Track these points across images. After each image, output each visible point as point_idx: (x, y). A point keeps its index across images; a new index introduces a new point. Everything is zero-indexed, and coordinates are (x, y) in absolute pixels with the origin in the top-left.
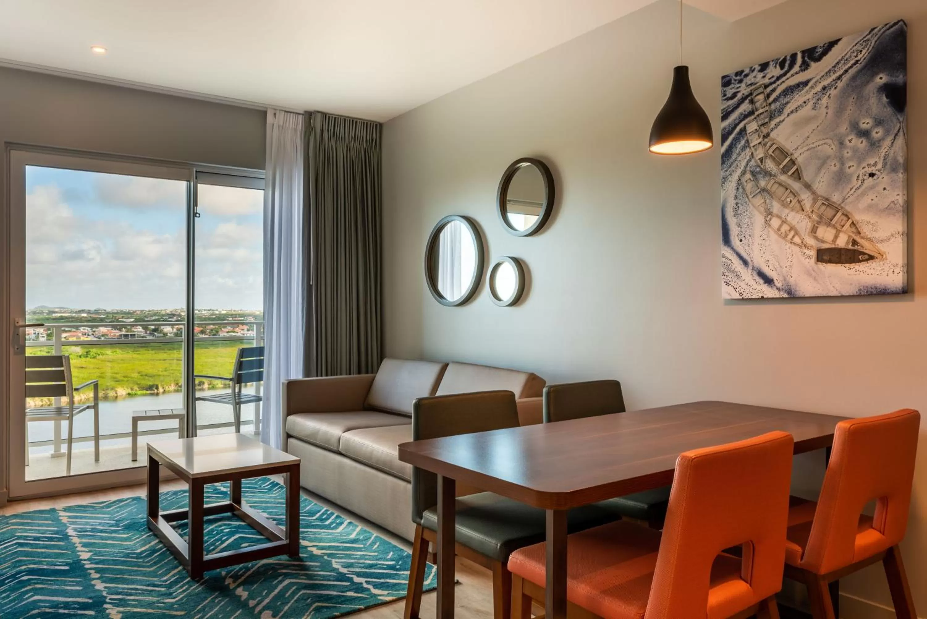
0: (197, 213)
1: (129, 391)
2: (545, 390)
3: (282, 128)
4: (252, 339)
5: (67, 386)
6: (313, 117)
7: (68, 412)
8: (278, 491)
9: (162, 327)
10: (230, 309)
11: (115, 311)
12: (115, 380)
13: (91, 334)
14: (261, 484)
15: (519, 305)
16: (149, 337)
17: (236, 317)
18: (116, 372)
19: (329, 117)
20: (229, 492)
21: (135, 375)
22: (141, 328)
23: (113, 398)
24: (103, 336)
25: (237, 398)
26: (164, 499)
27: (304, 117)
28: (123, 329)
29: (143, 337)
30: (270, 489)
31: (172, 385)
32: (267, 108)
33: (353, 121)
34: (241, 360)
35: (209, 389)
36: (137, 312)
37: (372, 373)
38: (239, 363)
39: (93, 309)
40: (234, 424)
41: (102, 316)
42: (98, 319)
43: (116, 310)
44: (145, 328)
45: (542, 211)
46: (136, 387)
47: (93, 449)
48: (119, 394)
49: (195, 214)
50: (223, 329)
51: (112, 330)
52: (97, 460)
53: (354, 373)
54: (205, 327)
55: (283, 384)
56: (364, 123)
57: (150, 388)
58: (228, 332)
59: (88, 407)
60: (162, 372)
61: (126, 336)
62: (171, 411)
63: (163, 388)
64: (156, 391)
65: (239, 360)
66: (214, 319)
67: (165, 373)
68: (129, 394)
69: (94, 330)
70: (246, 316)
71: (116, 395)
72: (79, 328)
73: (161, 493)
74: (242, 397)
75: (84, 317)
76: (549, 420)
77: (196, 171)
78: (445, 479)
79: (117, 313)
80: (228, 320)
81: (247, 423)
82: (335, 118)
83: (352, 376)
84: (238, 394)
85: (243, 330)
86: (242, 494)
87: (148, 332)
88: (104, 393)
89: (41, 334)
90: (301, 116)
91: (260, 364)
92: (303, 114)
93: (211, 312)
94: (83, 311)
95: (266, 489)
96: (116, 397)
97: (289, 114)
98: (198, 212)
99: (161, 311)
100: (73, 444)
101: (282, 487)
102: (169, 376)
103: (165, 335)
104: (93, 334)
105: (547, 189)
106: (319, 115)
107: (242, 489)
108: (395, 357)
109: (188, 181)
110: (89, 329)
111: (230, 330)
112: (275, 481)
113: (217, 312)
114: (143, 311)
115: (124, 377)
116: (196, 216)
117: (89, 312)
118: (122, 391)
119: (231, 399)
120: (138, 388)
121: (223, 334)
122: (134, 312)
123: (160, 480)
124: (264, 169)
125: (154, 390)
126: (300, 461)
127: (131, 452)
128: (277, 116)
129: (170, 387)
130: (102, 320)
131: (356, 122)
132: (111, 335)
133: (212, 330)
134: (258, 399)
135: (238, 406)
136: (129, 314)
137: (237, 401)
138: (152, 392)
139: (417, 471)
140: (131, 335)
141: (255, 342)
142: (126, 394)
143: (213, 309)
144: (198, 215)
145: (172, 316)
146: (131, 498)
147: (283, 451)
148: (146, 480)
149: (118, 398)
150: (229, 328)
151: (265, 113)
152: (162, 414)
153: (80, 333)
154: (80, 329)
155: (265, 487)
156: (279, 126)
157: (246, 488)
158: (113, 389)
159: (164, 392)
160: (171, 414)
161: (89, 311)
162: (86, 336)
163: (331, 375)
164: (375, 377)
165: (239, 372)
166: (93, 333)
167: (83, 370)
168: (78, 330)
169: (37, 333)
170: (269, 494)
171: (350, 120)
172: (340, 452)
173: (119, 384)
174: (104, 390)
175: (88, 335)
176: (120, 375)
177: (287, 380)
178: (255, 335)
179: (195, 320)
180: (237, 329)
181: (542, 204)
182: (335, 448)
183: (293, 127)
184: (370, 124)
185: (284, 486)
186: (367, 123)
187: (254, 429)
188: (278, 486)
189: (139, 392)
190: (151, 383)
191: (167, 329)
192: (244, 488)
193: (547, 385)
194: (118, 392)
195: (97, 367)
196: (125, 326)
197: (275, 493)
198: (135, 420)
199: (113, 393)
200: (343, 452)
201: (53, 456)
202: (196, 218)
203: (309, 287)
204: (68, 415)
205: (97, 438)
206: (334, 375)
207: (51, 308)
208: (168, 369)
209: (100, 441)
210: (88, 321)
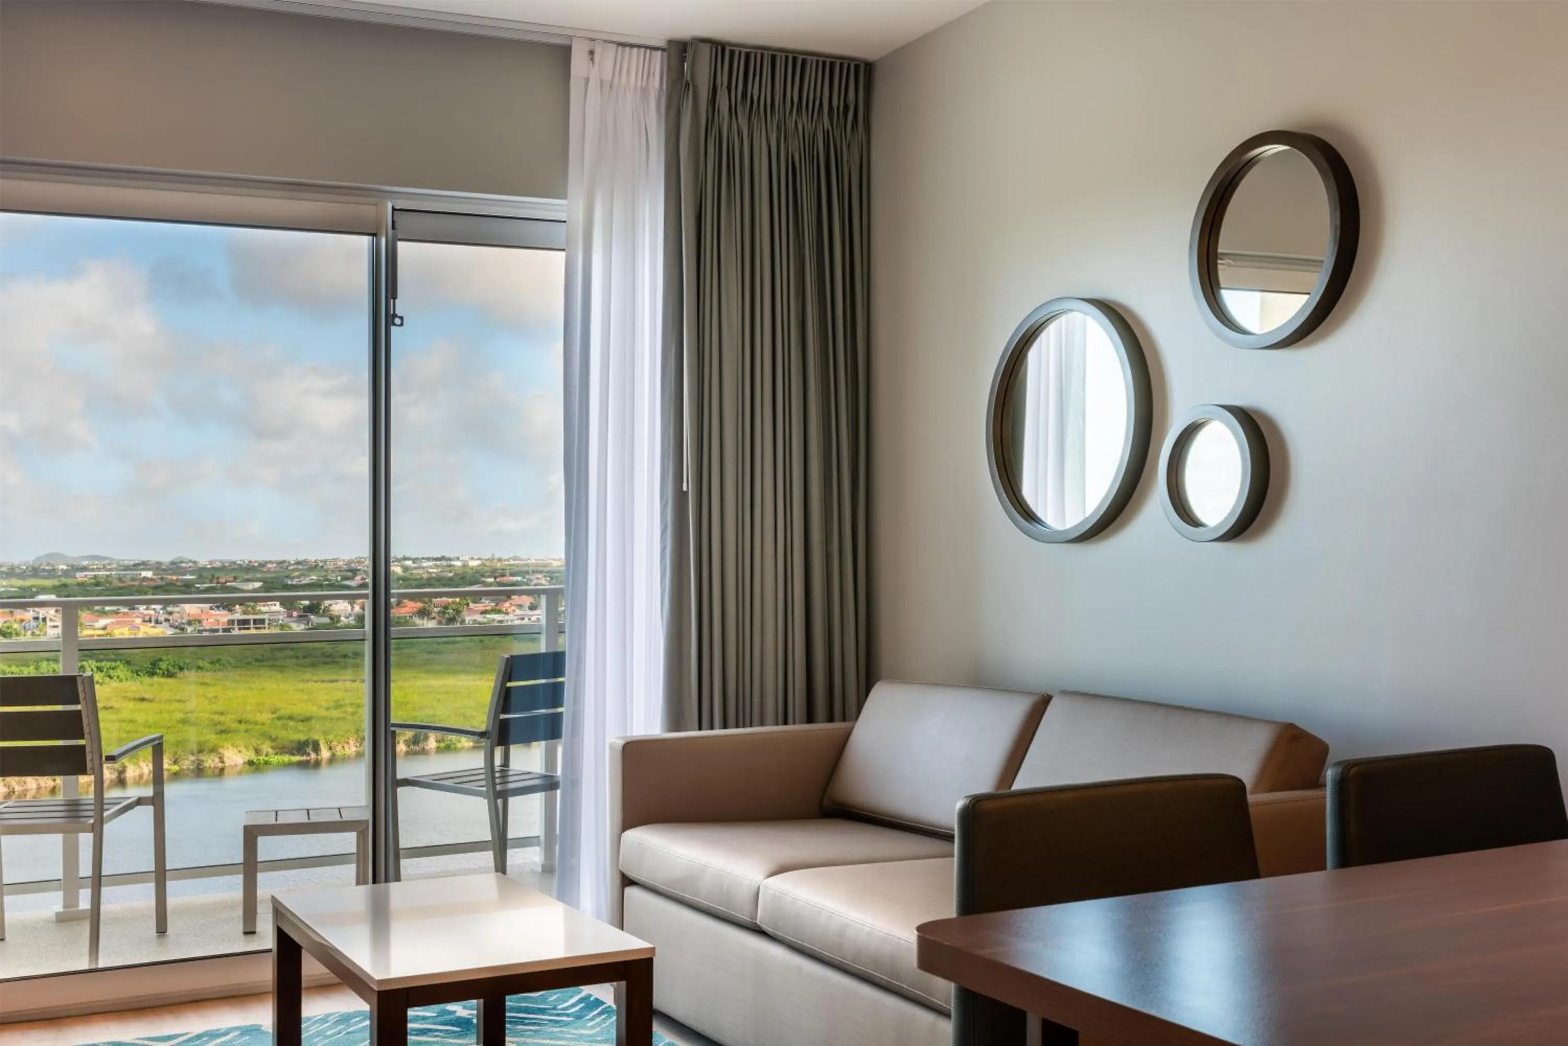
0: (395, 316)
1: (252, 756)
2: (1330, 774)
3: (611, 87)
4: (537, 631)
5: (88, 750)
6: (689, 55)
7: (92, 813)
8: (598, 1020)
9: (327, 603)
10: (489, 556)
11: (218, 564)
12: (219, 728)
13: (161, 619)
14: (556, 1000)
15: (1251, 538)
16: (298, 628)
17: (503, 575)
18: (221, 709)
19: (732, 53)
20: (475, 1021)
21: (265, 717)
22: (278, 603)
23: (213, 772)
24: (190, 623)
25: (498, 781)
26: (318, 1034)
27: (665, 54)
28: (237, 607)
29: (282, 627)
30: (579, 1017)
31: (351, 742)
32: (570, 37)
33: (795, 59)
34: (509, 684)
35: (439, 750)
36: (269, 566)
37: (844, 719)
38: (503, 695)
39: (166, 558)
40: (491, 845)
41: (188, 577)
42: (179, 583)
43: (221, 562)
44: (288, 603)
45: (1319, 280)
46: (266, 747)
47: (151, 902)
48: (228, 763)
49: (391, 318)
50: (472, 605)
51: (211, 609)
52: (162, 930)
53: (797, 720)
54: (431, 601)
55: (612, 747)
56: (824, 63)
57: (300, 748)
58: (484, 612)
59: (140, 802)
60: (328, 709)
61: (244, 623)
62: (337, 810)
63: (331, 749)
64: (313, 756)
65: (503, 683)
66: (449, 582)
67: (335, 713)
68: (251, 763)
69: (170, 609)
70: (527, 573)
71: (220, 765)
72: (136, 606)
73: (309, 1019)
74: (511, 779)
75: (145, 579)
76: (1345, 860)
77: (394, 209)
78: (1048, 1027)
79: (223, 569)
80: (485, 584)
81: (524, 842)
82: (748, 55)
83: (790, 727)
84: (502, 771)
85: (520, 606)
86: (508, 1026)
87: (295, 614)
88: (193, 761)
89: (51, 620)
90: (659, 53)
91: (555, 695)
92: (663, 50)
93: (444, 563)
94: (144, 565)
95: (568, 1015)
96: (222, 770)
97: (627, 49)
98: (399, 312)
99: (325, 561)
100: (104, 890)
101: (606, 1011)
102: (343, 719)
103: (335, 619)
104: (167, 620)
105: (1338, 214)
106: (706, 49)
107: (507, 1014)
108: (901, 677)
109: (374, 235)
110: (158, 607)
111: (489, 608)
112: (591, 996)
113: (458, 564)
114: (283, 562)
115: (240, 722)
116: (394, 324)
117: (157, 567)
118: (235, 756)
119: (484, 783)
120: (272, 748)
121: (472, 617)
122: (263, 565)
123: (304, 985)
124: (563, 196)
125: (309, 755)
126: (652, 950)
127: (240, 912)
128: (597, 58)
129: (346, 746)
130: (188, 587)
131: (804, 62)
132: (210, 620)
133: (446, 608)
134: (549, 784)
135: (500, 801)
136: (249, 570)
137: (498, 788)
138: (304, 758)
139: (967, 997)
140: (255, 621)
141: (543, 638)
142: (245, 763)
143: (447, 556)
144: (397, 321)
145: (350, 574)
146: (236, 1029)
147: (612, 924)
148: (271, 983)
149: (226, 771)
150: (487, 604)
151: (566, 51)
152: (314, 819)
153: (137, 617)
154: (138, 609)
155: (566, 1009)
156: (602, 82)
157: (520, 1010)
158: (214, 750)
159: (332, 760)
160: (337, 818)
161: (159, 563)
162: (153, 624)
163: (737, 726)
164: (853, 728)
165: (503, 716)
166: (167, 616)
167: (145, 705)
168: (134, 609)
169: (41, 616)
170: (576, 1028)
171: (787, 58)
172: (759, 926)
173: (226, 740)
174: (193, 754)
175: (157, 622)
176: (229, 716)
177: (623, 738)
178: (543, 622)
179: (393, 584)
180: (507, 604)
181: (1322, 262)
182: (745, 917)
183: (639, 83)
184: (841, 65)
185: (614, 1007)
186: (832, 65)
187: (543, 858)
188: (600, 1009)
189: (275, 759)
190: (302, 737)
191: (340, 607)
192: (513, 1009)
193: (1332, 757)
194: (225, 759)
195: (178, 698)
196: (242, 602)
197: (592, 1027)
198: (251, 834)
199: (213, 761)
200: (765, 927)
201: (62, 919)
202: (393, 328)
203: (680, 497)
204: (92, 821)
205: (161, 875)
206: (744, 726)
207: (74, 558)
208: (342, 702)
209: (168, 883)
210: (156, 589)
